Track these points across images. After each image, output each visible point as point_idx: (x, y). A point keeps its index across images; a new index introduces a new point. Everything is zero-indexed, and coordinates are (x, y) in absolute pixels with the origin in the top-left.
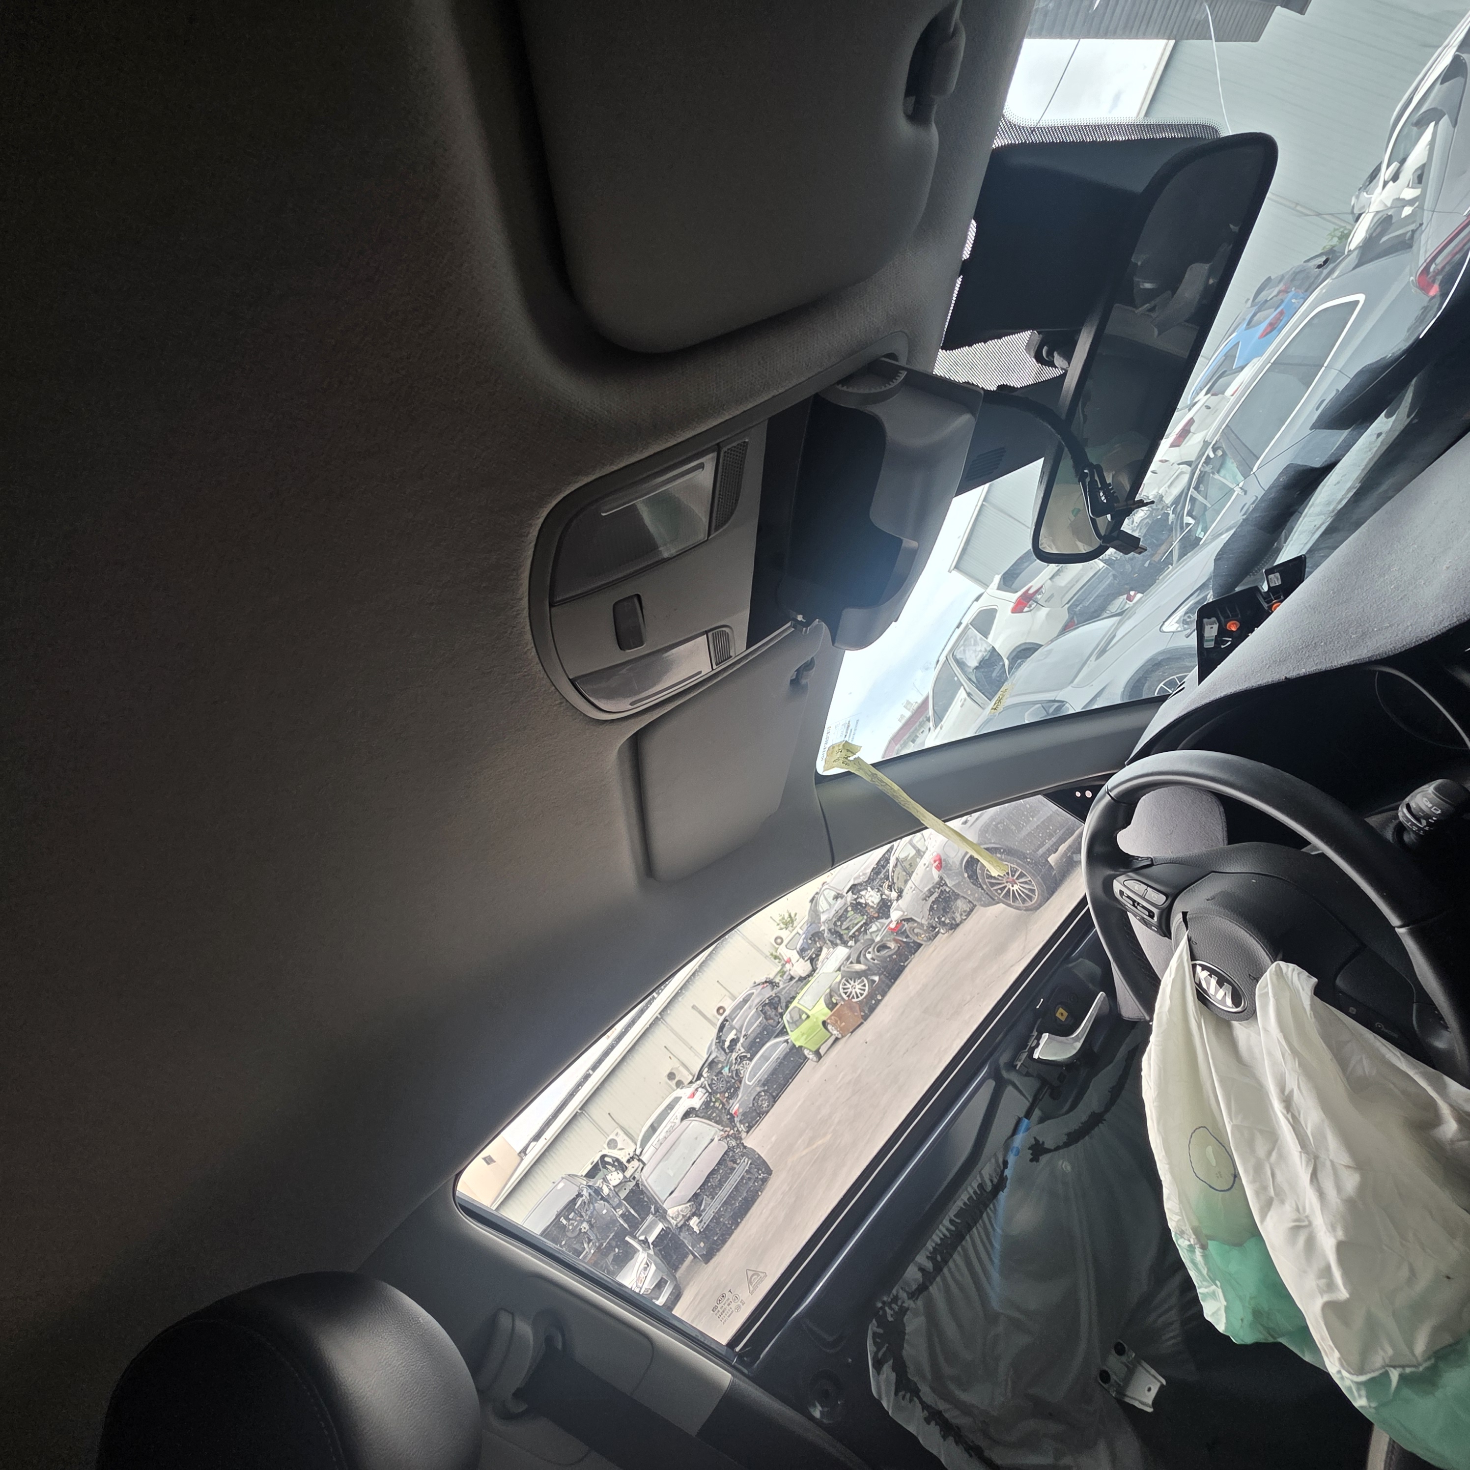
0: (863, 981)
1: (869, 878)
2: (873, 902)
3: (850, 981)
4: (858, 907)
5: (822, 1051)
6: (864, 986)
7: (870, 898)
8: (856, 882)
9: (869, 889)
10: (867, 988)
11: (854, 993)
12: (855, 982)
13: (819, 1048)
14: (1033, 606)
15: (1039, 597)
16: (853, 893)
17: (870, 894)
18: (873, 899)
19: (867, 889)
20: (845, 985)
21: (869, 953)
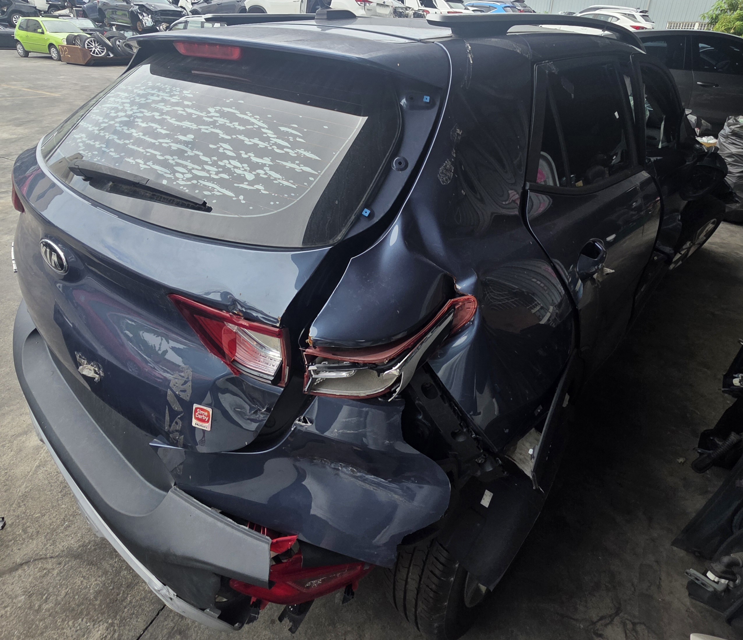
0: (104, 49)
1: (156, 12)
2: (145, 23)
3: (96, 43)
4: (134, 18)
5: (30, 55)
6: (103, 52)
7: (146, 21)
8: (147, 6)
9: (150, 16)
10: (103, 54)
11: (93, 49)
12: (98, 45)
13: (30, 52)
14: (362, 5)
15: (368, 5)
16: (139, 8)
17: (148, 19)
18: (147, 23)
19: (148, 15)
20: (92, 41)
21: (119, 42)
